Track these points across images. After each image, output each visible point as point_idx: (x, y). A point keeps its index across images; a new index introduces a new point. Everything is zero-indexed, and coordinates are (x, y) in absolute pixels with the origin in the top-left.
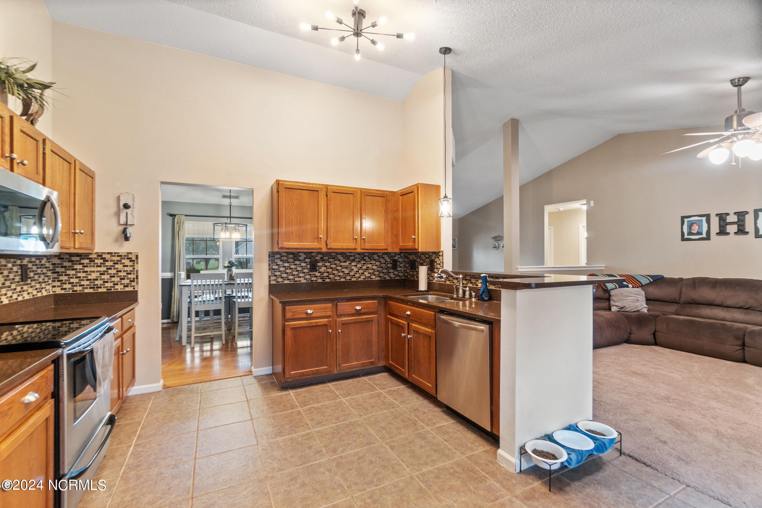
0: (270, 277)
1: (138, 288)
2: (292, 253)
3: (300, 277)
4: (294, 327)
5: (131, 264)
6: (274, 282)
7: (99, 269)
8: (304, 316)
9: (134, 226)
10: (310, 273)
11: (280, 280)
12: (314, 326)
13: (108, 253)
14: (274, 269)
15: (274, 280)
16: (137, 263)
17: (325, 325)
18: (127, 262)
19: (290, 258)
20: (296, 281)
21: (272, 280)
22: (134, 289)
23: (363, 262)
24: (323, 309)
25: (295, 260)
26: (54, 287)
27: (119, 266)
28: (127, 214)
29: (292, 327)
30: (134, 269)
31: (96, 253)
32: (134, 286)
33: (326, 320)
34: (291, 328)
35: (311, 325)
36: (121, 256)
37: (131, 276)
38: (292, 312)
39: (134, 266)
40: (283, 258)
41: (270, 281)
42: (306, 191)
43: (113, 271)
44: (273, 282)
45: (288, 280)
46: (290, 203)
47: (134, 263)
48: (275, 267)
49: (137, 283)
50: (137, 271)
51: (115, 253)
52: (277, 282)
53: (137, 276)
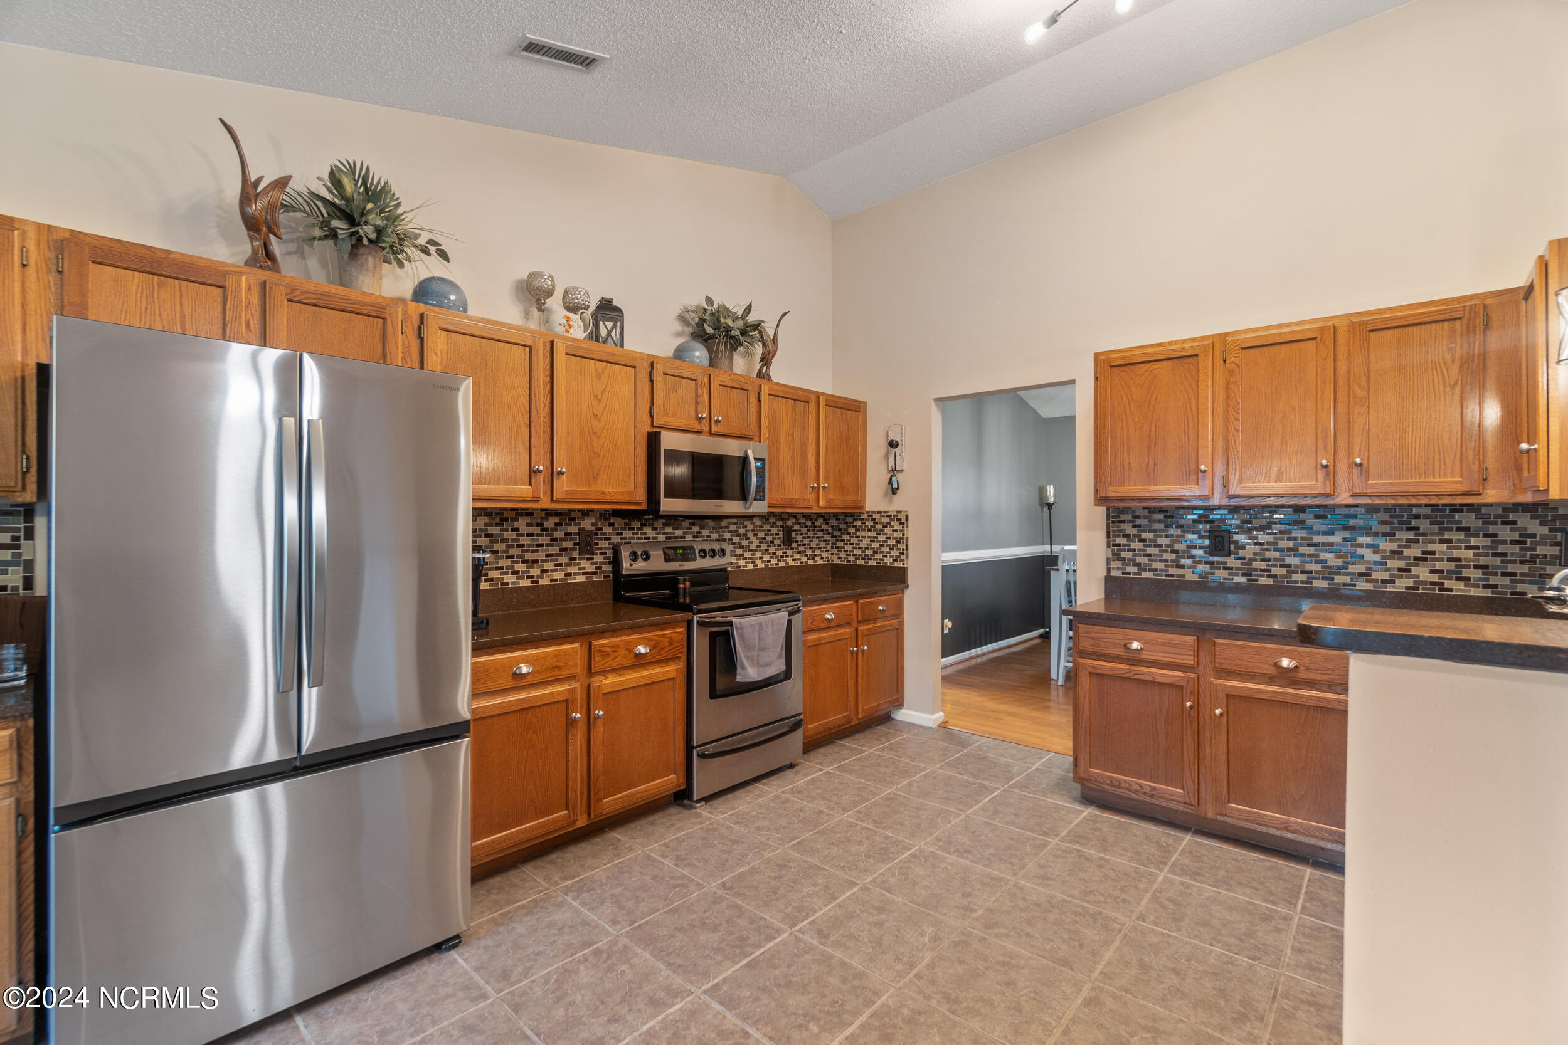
0: (1108, 560)
1: (907, 564)
2: (1161, 510)
3: (1183, 567)
4: (1098, 671)
5: (900, 527)
6: (1119, 574)
7: (870, 534)
8: (1121, 652)
9: (904, 473)
10: (1212, 559)
11: (1132, 569)
12: (1148, 681)
13: (879, 512)
14: (1119, 545)
15: (1118, 569)
16: (907, 527)
17: (1176, 687)
18: (896, 524)
19: (1155, 521)
20: (1172, 575)
21: (1114, 568)
22: (903, 564)
23: (1403, 535)
24: (1168, 644)
25: (1167, 526)
26: (832, 554)
27: (888, 531)
28: (895, 455)
29: (1092, 670)
30: (903, 535)
31: (868, 512)
32: (903, 560)
33: (1181, 674)
34: (1090, 673)
35: (1137, 677)
36: (890, 516)
37: (901, 546)
38: (1093, 639)
39: (903, 531)
40: (1138, 522)
41: (1109, 570)
42: (1165, 363)
43: (882, 538)
44: (1116, 574)
45: (1150, 570)
46: (1125, 399)
47: (903, 527)
48: (1122, 540)
49: (907, 557)
50: (907, 538)
51: (884, 512)
52: (1123, 573)
53: (907, 546)
